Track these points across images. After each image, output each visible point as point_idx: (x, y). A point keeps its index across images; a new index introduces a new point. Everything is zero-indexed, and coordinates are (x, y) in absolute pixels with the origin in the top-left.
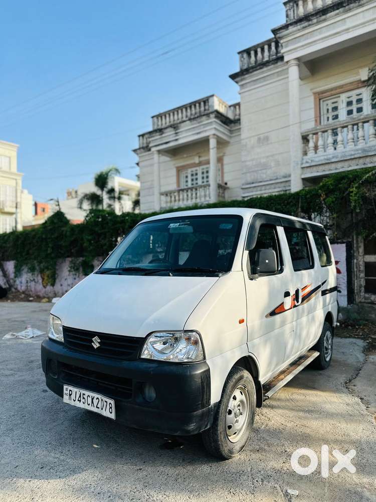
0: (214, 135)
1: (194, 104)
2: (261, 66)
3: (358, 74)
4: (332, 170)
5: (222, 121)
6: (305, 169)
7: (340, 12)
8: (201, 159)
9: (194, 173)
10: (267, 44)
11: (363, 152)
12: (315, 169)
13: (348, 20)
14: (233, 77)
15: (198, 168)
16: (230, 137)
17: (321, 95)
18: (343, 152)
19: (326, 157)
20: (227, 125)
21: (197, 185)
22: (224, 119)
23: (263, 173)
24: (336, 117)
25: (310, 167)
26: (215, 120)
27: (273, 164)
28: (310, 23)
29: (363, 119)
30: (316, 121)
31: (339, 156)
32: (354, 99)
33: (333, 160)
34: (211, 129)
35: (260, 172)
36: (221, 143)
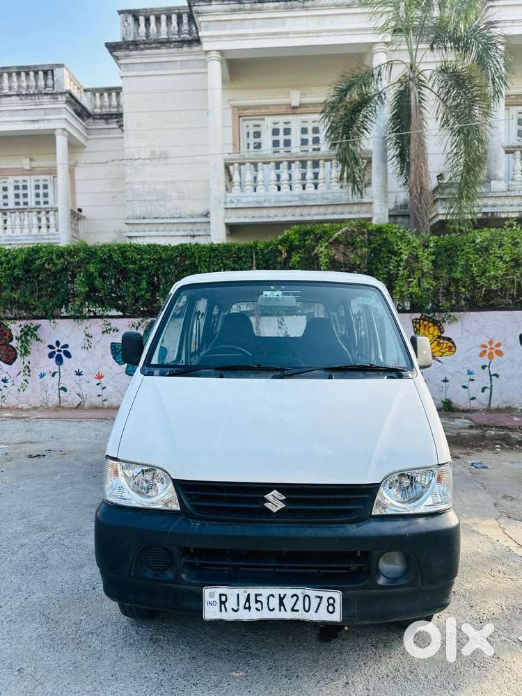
0: (64, 129)
1: (27, 70)
2: (158, 45)
3: (289, 95)
4: (263, 217)
5: (75, 111)
6: (230, 211)
7: (280, 6)
8: (35, 164)
9: (21, 184)
10: (165, 14)
11: (300, 200)
12: (241, 212)
13: (289, 21)
14: (112, 47)
15: (27, 178)
16: (87, 139)
17: (240, 112)
18: (277, 196)
19: (256, 199)
20: (83, 119)
21: (25, 207)
22: (79, 109)
23: (160, 206)
24: (258, 146)
25: (237, 208)
26: (65, 106)
27: (174, 194)
28: (242, 6)
29: (301, 157)
30: (234, 145)
31: (272, 201)
32: (281, 127)
33: (266, 205)
34: (59, 119)
35: (155, 203)
36: (74, 146)
